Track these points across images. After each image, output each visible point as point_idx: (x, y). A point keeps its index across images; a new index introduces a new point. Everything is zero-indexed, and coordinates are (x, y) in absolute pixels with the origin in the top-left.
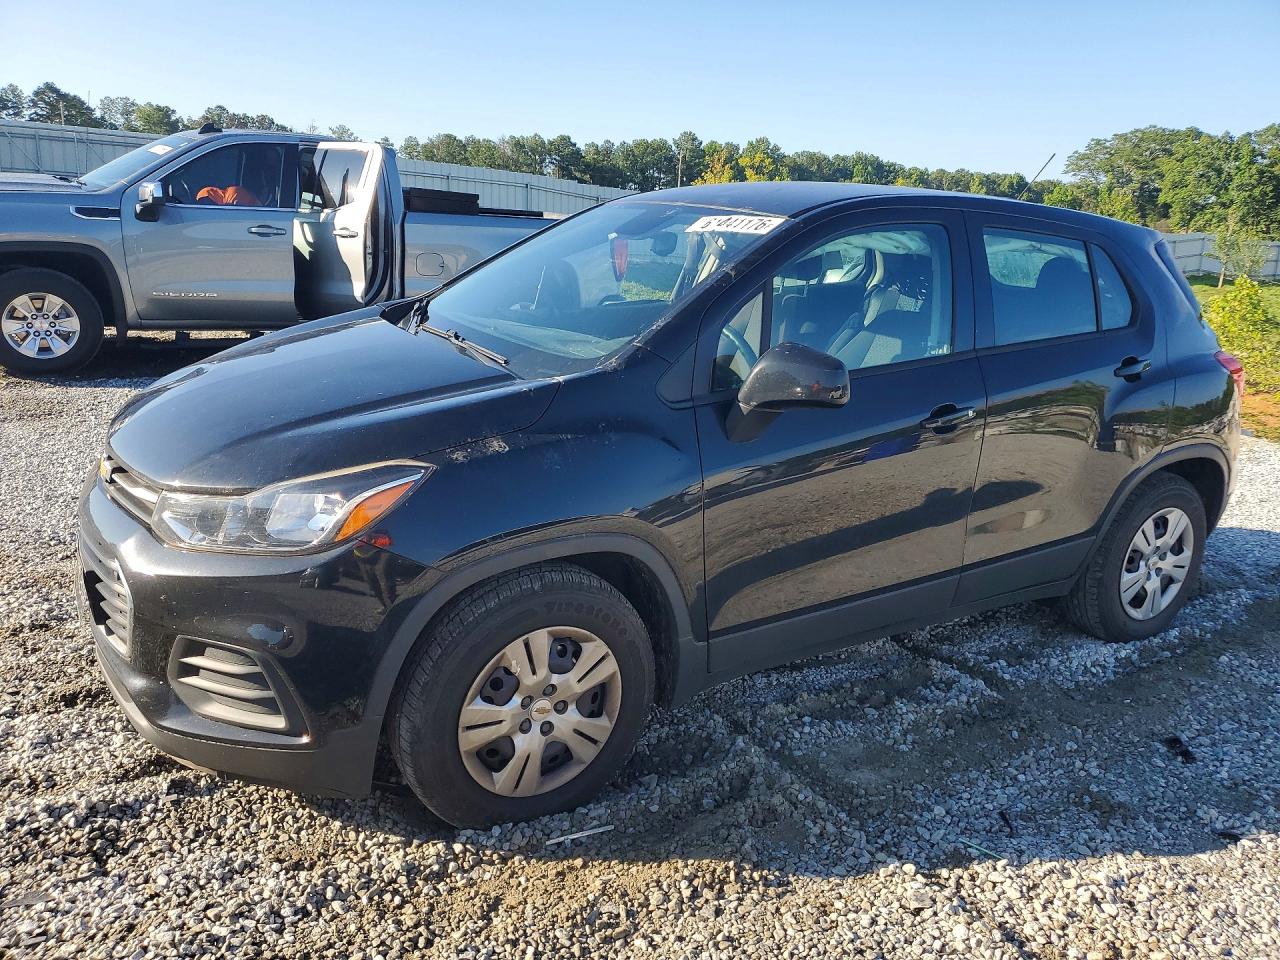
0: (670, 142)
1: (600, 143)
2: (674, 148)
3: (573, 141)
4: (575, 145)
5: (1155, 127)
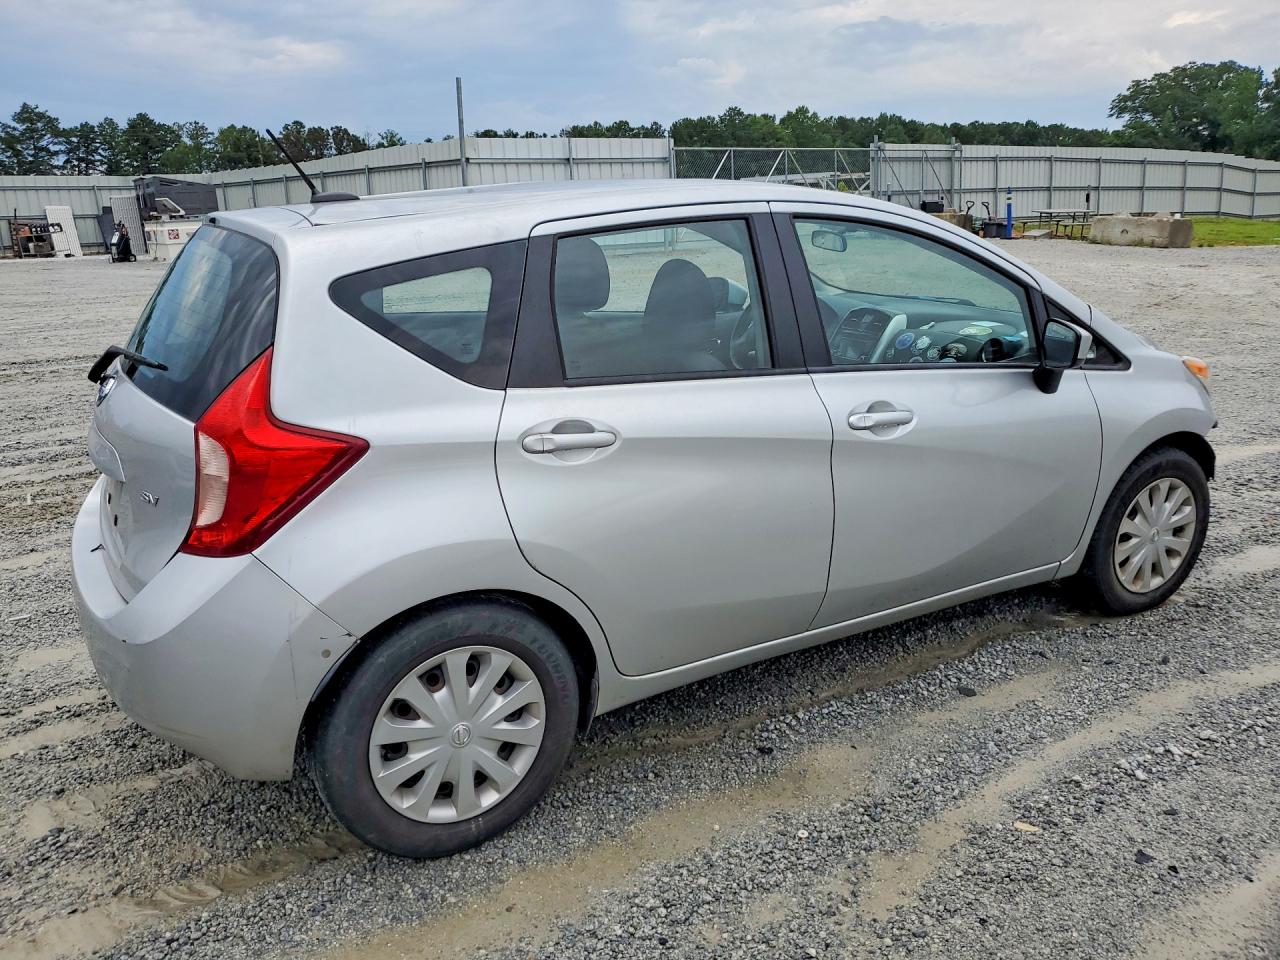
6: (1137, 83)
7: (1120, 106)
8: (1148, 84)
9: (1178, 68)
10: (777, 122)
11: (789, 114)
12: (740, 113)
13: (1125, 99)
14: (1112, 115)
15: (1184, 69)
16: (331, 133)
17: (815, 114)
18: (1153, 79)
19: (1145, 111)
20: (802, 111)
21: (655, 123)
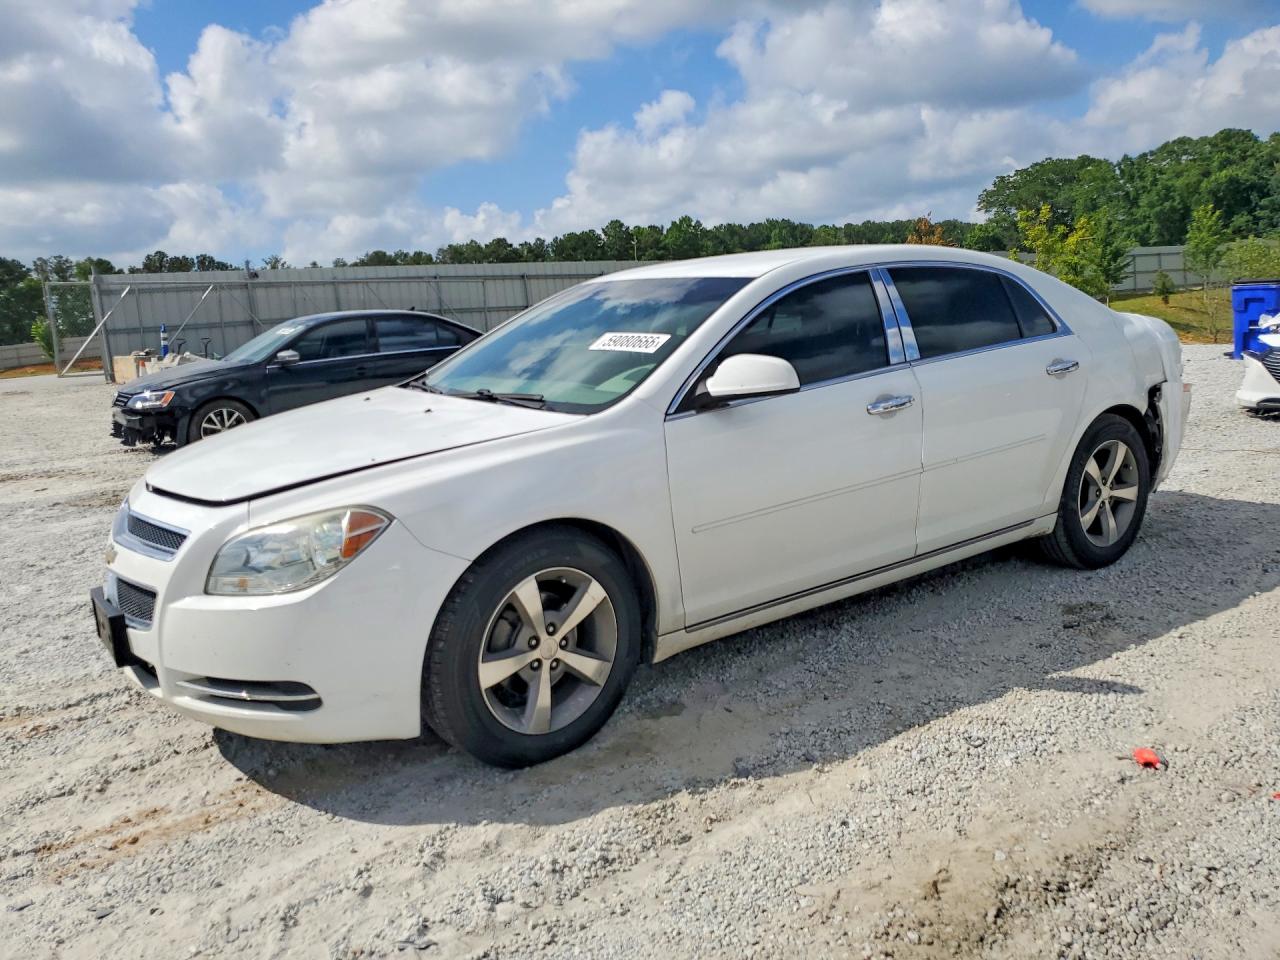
0: (599, 232)
1: (532, 241)
2: (603, 236)
3: (509, 242)
4: (511, 245)
5: (1050, 159)
6: (1002, 179)
7: (987, 201)
8: (1011, 179)
9: (1036, 164)
10: (665, 232)
11: (674, 223)
12: (622, 225)
13: (989, 194)
14: (979, 210)
15: (1041, 165)
16: (196, 261)
17: (698, 223)
18: (1015, 175)
19: (1011, 204)
20: (686, 220)
21: (538, 239)
